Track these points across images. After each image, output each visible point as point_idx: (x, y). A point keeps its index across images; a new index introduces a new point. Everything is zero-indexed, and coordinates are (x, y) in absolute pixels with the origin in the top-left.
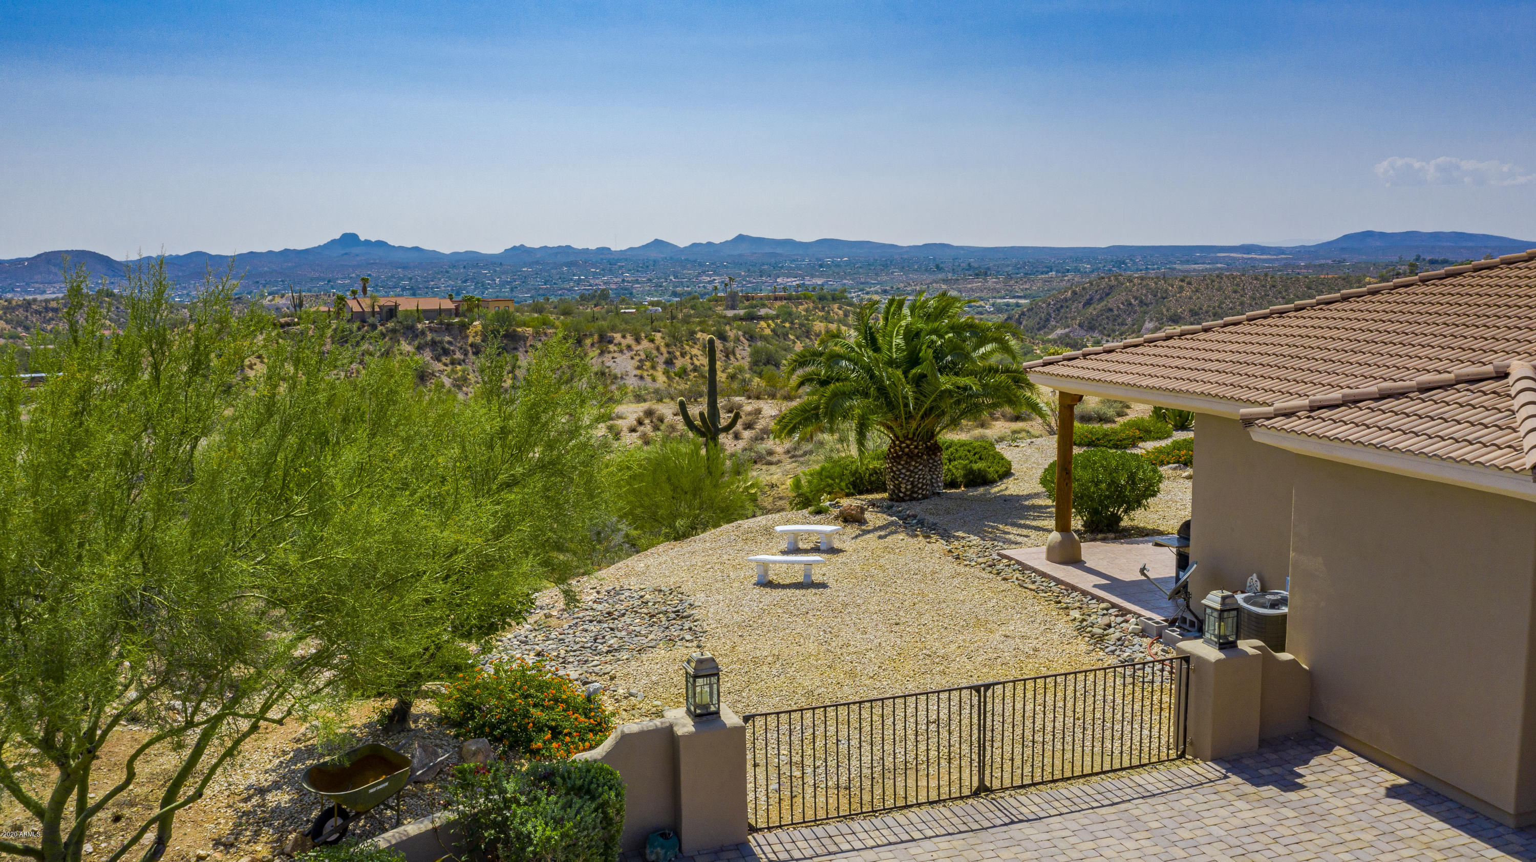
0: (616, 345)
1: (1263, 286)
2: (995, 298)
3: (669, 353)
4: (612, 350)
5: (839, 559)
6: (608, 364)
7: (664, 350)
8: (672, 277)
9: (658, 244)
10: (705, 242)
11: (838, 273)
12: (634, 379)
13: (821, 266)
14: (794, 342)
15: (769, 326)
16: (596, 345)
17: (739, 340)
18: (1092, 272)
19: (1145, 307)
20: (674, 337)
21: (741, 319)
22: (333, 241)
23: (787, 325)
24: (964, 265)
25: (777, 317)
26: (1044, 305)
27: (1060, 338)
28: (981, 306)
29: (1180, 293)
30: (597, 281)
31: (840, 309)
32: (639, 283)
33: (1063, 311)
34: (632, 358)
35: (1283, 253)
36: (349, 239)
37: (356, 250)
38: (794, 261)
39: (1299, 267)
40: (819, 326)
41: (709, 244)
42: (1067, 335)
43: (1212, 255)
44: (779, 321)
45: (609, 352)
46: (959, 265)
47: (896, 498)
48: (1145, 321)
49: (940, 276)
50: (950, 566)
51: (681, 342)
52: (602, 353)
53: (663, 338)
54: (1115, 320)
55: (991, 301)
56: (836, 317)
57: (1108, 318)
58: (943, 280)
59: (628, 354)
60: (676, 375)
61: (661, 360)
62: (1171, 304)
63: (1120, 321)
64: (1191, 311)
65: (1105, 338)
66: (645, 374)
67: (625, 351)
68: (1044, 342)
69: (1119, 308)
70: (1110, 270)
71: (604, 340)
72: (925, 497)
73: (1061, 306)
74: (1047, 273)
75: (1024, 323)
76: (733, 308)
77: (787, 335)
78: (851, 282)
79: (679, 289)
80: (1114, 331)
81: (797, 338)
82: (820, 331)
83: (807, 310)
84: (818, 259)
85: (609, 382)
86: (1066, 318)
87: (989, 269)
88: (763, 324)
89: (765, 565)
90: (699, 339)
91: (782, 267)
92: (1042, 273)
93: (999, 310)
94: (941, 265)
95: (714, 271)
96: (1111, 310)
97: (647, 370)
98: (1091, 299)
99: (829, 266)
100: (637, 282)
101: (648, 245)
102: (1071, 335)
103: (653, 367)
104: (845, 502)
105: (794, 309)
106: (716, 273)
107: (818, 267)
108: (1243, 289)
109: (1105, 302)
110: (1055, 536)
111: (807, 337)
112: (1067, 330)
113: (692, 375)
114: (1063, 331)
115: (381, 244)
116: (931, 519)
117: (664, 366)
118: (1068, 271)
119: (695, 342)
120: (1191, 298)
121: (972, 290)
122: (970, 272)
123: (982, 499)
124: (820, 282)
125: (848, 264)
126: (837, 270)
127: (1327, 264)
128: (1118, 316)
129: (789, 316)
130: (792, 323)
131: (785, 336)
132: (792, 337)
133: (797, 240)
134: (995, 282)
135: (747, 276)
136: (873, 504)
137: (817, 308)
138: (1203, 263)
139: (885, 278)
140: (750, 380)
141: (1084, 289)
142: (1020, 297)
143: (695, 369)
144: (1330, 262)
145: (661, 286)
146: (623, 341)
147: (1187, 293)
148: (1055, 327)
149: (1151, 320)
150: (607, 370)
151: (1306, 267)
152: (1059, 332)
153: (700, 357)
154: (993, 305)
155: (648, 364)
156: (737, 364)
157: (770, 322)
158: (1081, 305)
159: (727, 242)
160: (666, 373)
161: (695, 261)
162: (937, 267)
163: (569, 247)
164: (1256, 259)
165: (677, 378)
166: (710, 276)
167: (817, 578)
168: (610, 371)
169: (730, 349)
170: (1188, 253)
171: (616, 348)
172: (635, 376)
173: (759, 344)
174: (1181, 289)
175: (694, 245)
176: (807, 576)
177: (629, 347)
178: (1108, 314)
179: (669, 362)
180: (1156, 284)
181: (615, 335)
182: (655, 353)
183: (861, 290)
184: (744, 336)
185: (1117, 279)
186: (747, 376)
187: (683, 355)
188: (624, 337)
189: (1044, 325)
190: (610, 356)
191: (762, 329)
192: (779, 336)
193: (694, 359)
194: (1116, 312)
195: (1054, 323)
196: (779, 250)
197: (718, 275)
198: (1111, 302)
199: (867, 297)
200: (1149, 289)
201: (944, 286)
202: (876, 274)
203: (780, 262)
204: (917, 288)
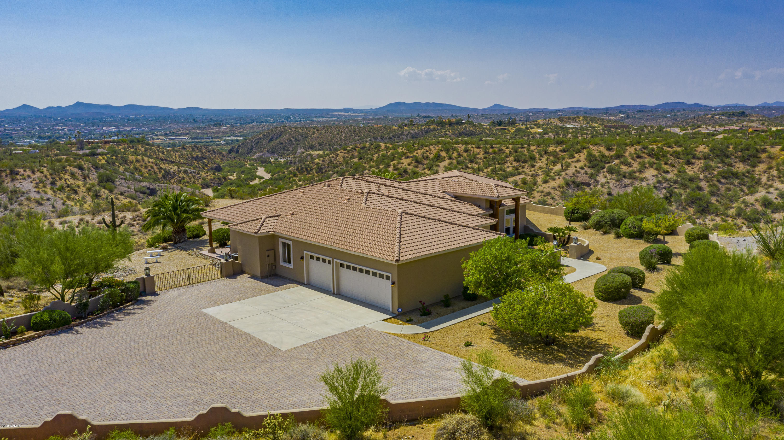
0: (21, 175)
1: (350, 131)
2: (225, 137)
3: (52, 178)
4: (19, 178)
5: (163, 257)
6: (17, 186)
7: (49, 177)
8: (37, 127)
9: (25, 107)
10: (56, 106)
11: (139, 124)
12: (34, 193)
13: (128, 120)
14: (119, 167)
15: (104, 158)
16: (9, 176)
17: (90, 169)
18: (274, 122)
19: (298, 142)
20: (54, 170)
21: (87, 155)
23: (114, 158)
24: (208, 119)
25: (108, 153)
26: (249, 142)
27: (258, 158)
28: (218, 141)
29: (313, 135)
31: (142, 147)
32: (16, 131)
33: (259, 144)
34: (31, 182)
35: (362, 113)
38: (112, 117)
39: (369, 120)
40: (132, 158)
41: (59, 107)
42: (261, 157)
43: (331, 113)
44: (109, 156)
45: (17, 179)
46: (206, 119)
47: (175, 243)
48: (298, 149)
49: (196, 125)
50: (188, 256)
51: (58, 172)
52: (13, 180)
53: (47, 171)
54: (284, 148)
55: (224, 138)
56: (140, 152)
57: (280, 147)
58: (198, 128)
59: (29, 180)
60: (58, 190)
61: (48, 182)
62: (310, 140)
63: (286, 148)
64: (319, 143)
65: (280, 157)
66: (40, 190)
67: (27, 179)
68: (250, 160)
69: (285, 142)
70: (283, 122)
71: (13, 174)
72: (183, 242)
73: (258, 142)
74: (252, 123)
75: (240, 150)
76: (82, 149)
77: (115, 163)
78: (147, 129)
79: (42, 134)
80: (284, 154)
81: (120, 165)
82: (133, 160)
83: (124, 149)
84: (127, 116)
85: (19, 195)
86: (261, 147)
87: (221, 121)
88: (100, 157)
89: (147, 259)
90: (68, 170)
91: (105, 121)
92: (249, 123)
93: (228, 143)
94: (196, 119)
95: (64, 124)
96: (282, 143)
97: (41, 188)
98: (272, 138)
99: (133, 120)
100: (14, 130)
101: (19, 108)
102: (263, 156)
103: (44, 187)
104: (162, 245)
105: (117, 148)
107: (127, 121)
108: (341, 133)
109: (279, 140)
110: (210, 248)
111: (126, 164)
112: (261, 154)
113: (67, 189)
114: (259, 154)
116: (184, 247)
117: (50, 186)
118: (262, 122)
119: (66, 171)
120: (318, 137)
121: (213, 132)
122: (212, 123)
123: (196, 241)
124: (128, 129)
125: (145, 118)
126: (138, 122)
127: (381, 118)
128: (286, 146)
129: (115, 153)
130: (117, 156)
131: (114, 164)
132: (117, 164)
133: (113, 105)
134: (225, 129)
135: (85, 126)
136: (170, 245)
137: (130, 147)
138: (327, 118)
139: (166, 127)
140: (100, 191)
141: (268, 133)
142: (238, 136)
143: (68, 186)
144: (382, 117)
145: (30, 133)
146: (24, 173)
147: (316, 135)
148: (255, 153)
149: (301, 148)
150: (18, 189)
151: (372, 120)
152: (258, 155)
153: (70, 180)
154: (225, 141)
155: (41, 185)
156: (91, 182)
157: (104, 156)
158: (267, 141)
159: (70, 106)
160: (52, 189)
161: (51, 118)
162: (194, 120)
164: (350, 115)
165: (59, 192)
166: (61, 126)
167: (158, 261)
168: (20, 190)
169: (86, 175)
170: (320, 113)
171: (21, 177)
172: (35, 192)
173: (102, 171)
174: (314, 132)
175: (49, 108)
176: (157, 260)
177: (29, 177)
178: (281, 146)
179: (53, 183)
180: (302, 130)
181: (20, 170)
182: (44, 179)
183: (152, 134)
184: (92, 167)
185: (284, 128)
186: (97, 188)
187: (60, 179)
188: (25, 171)
189: (250, 151)
190: (18, 181)
191: (100, 160)
192: (110, 164)
193: (67, 181)
194: (284, 145)
195: (255, 150)
196: (102, 111)
197: (66, 126)
198: (282, 139)
199: (156, 137)
200: (299, 133)
201: (198, 131)
202: (161, 124)
203: (104, 118)
204: (184, 132)
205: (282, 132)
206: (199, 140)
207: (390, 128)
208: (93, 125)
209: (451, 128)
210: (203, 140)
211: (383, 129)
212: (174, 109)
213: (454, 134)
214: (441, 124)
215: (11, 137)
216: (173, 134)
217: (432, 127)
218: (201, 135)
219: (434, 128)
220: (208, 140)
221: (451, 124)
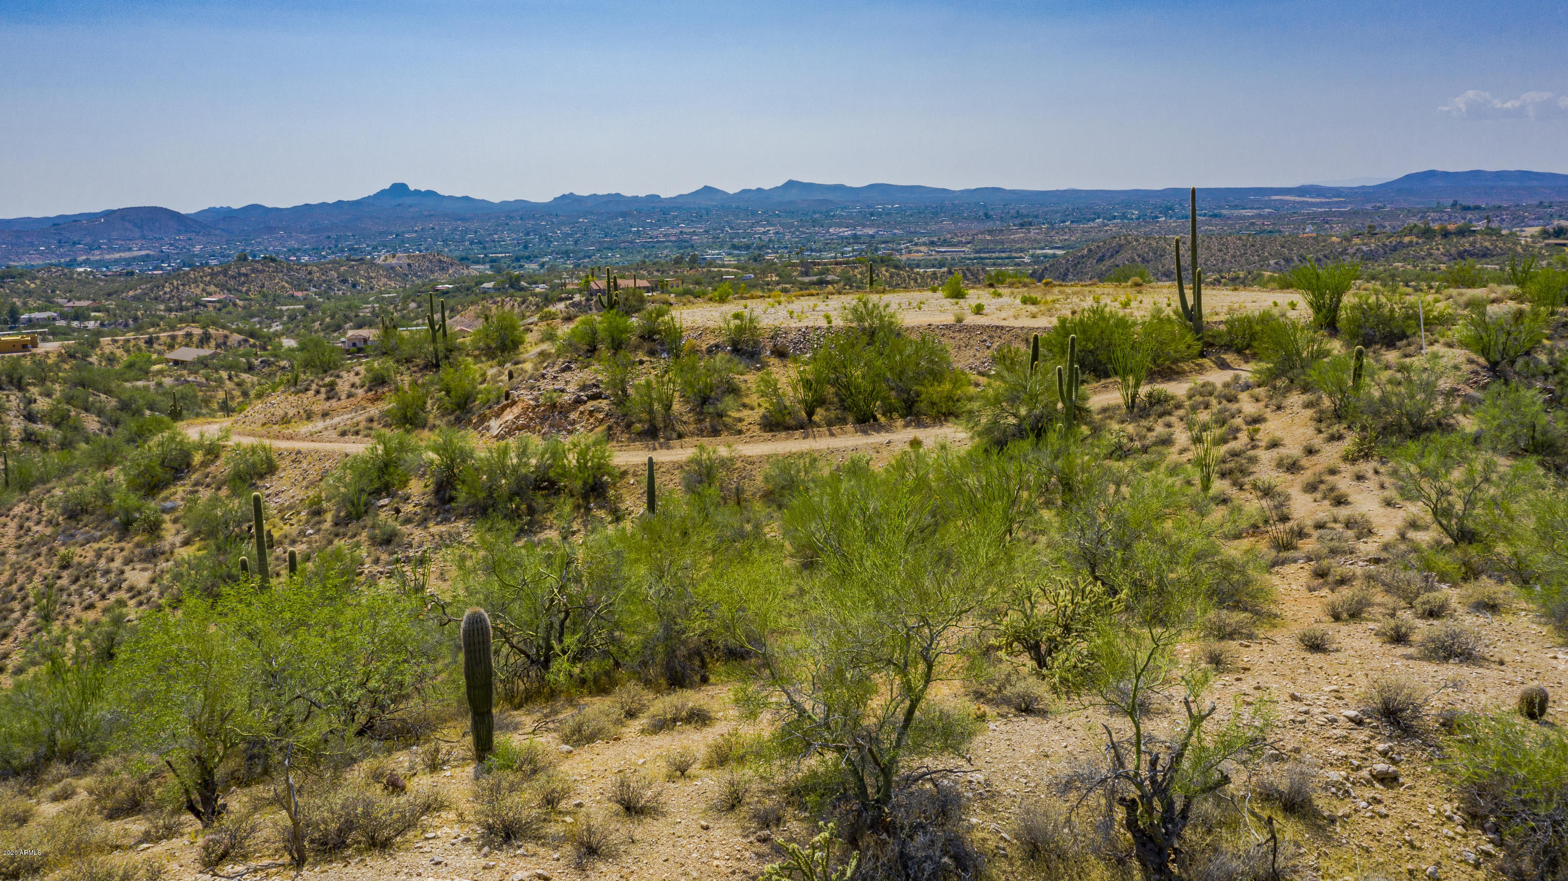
2: (1035, 249)
8: (727, 229)
9: (708, 190)
10: (754, 188)
11: (888, 222)
13: (872, 215)
22: (383, 191)
24: (1013, 213)
30: (655, 233)
32: (697, 235)
36: (399, 189)
37: (408, 201)
38: (846, 208)
41: (759, 190)
43: (1266, 198)
46: (1008, 213)
49: (987, 225)
55: (1031, 252)
58: (989, 231)
69: (1124, 264)
70: (1156, 217)
73: (1078, 263)
78: (900, 233)
84: (870, 207)
86: (1083, 272)
87: (1035, 217)
91: (834, 215)
92: (1089, 221)
94: (990, 213)
95: (768, 221)
98: (1104, 256)
99: (880, 214)
100: (694, 233)
101: (697, 193)
106: (770, 224)
107: (869, 216)
109: (1114, 259)
115: (431, 194)
118: (1115, 217)
121: (1013, 240)
122: (1016, 222)
124: (871, 231)
125: (900, 210)
126: (887, 219)
133: (848, 185)
134: (1037, 233)
138: (1251, 208)
139: (934, 228)
142: (1058, 248)
145: (718, 238)
154: (1032, 256)
158: (1094, 261)
159: (777, 188)
161: (747, 210)
162: (986, 215)
163: (618, 195)
166: (764, 226)
170: (1241, 197)
175: (744, 191)
183: (910, 242)
185: (1126, 239)
196: (830, 196)
197: (772, 225)
198: (1119, 259)
199: (915, 248)
200: (1151, 247)
201: (988, 238)
202: (926, 223)
203: (831, 210)
204: (963, 240)
205: (1121, 246)
206: (987, 255)
207: (1325, 241)
208: (815, 223)
209: (1444, 241)
210: (994, 255)
211: (1311, 241)
212: (954, 192)
213: (1447, 254)
214: (1427, 233)
215: (692, 246)
216: (945, 243)
217: (1406, 240)
218: (992, 246)
219: (1411, 242)
220: (1003, 255)
221: (1446, 234)
